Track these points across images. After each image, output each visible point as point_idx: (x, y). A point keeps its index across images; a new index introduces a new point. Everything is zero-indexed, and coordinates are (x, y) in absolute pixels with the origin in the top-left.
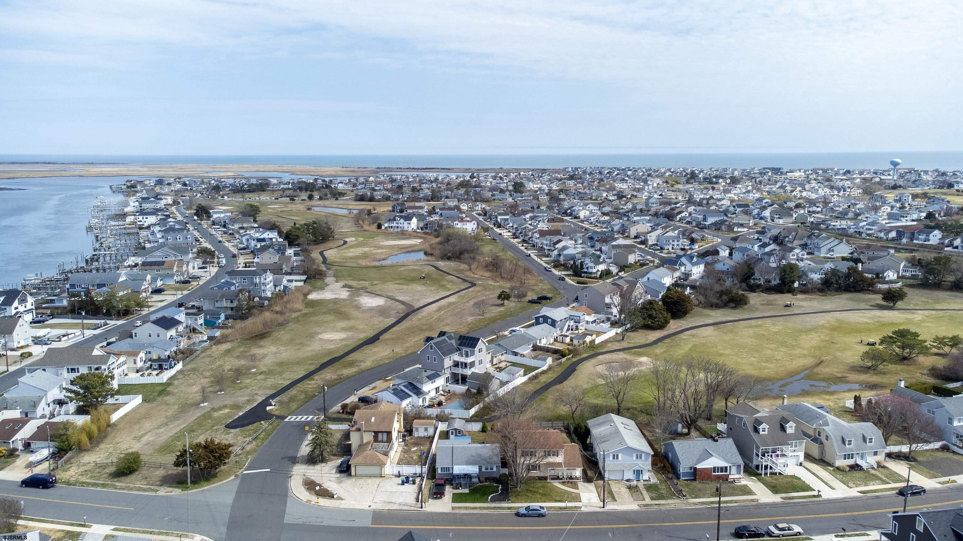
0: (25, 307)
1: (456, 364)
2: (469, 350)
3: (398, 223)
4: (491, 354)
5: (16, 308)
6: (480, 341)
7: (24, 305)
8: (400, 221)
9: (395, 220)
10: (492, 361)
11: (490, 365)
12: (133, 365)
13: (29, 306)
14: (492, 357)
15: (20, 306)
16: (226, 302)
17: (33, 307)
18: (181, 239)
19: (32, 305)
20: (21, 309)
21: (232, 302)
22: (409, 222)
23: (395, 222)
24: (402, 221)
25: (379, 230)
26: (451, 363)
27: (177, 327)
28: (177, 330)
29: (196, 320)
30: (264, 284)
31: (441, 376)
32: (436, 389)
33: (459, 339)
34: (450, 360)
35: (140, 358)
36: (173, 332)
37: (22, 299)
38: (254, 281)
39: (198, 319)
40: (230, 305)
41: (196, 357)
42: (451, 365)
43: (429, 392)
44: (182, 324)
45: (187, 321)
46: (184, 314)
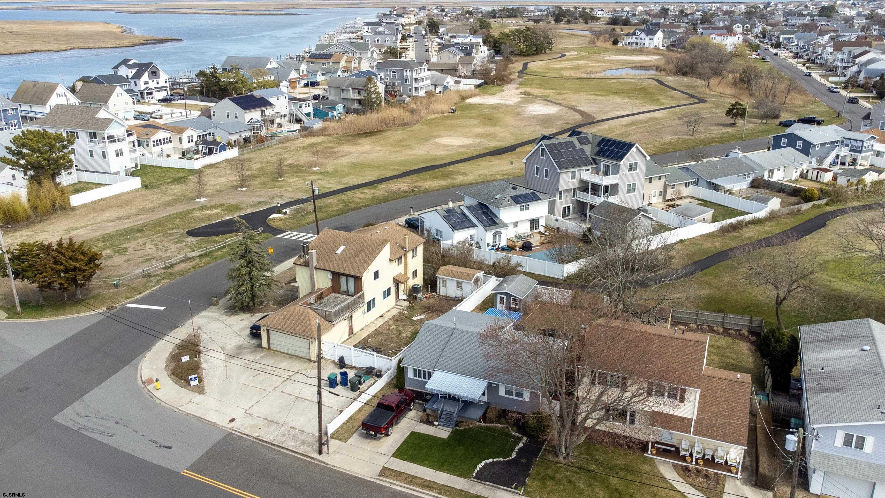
0: (158, 83)
1: (584, 186)
2: (610, 163)
3: (638, 39)
4: (663, 180)
5: (146, 83)
6: (634, 149)
8: (641, 36)
9: (635, 35)
10: (663, 193)
11: (661, 200)
12: (179, 146)
13: (162, 83)
14: (665, 187)
16: (353, 93)
17: (168, 85)
19: (166, 82)
20: (153, 84)
21: (359, 93)
22: (651, 37)
23: (634, 37)
24: (643, 35)
25: (614, 47)
26: (574, 183)
27: (263, 109)
28: (263, 113)
29: (301, 107)
30: (416, 79)
31: (540, 199)
32: (532, 221)
33: (599, 144)
34: (573, 177)
35: (189, 137)
36: (256, 115)
37: (154, 74)
38: (405, 74)
39: (304, 106)
40: (357, 96)
41: (268, 147)
42: (576, 186)
43: (516, 224)
44: (273, 106)
45: (290, 107)
46: (286, 98)
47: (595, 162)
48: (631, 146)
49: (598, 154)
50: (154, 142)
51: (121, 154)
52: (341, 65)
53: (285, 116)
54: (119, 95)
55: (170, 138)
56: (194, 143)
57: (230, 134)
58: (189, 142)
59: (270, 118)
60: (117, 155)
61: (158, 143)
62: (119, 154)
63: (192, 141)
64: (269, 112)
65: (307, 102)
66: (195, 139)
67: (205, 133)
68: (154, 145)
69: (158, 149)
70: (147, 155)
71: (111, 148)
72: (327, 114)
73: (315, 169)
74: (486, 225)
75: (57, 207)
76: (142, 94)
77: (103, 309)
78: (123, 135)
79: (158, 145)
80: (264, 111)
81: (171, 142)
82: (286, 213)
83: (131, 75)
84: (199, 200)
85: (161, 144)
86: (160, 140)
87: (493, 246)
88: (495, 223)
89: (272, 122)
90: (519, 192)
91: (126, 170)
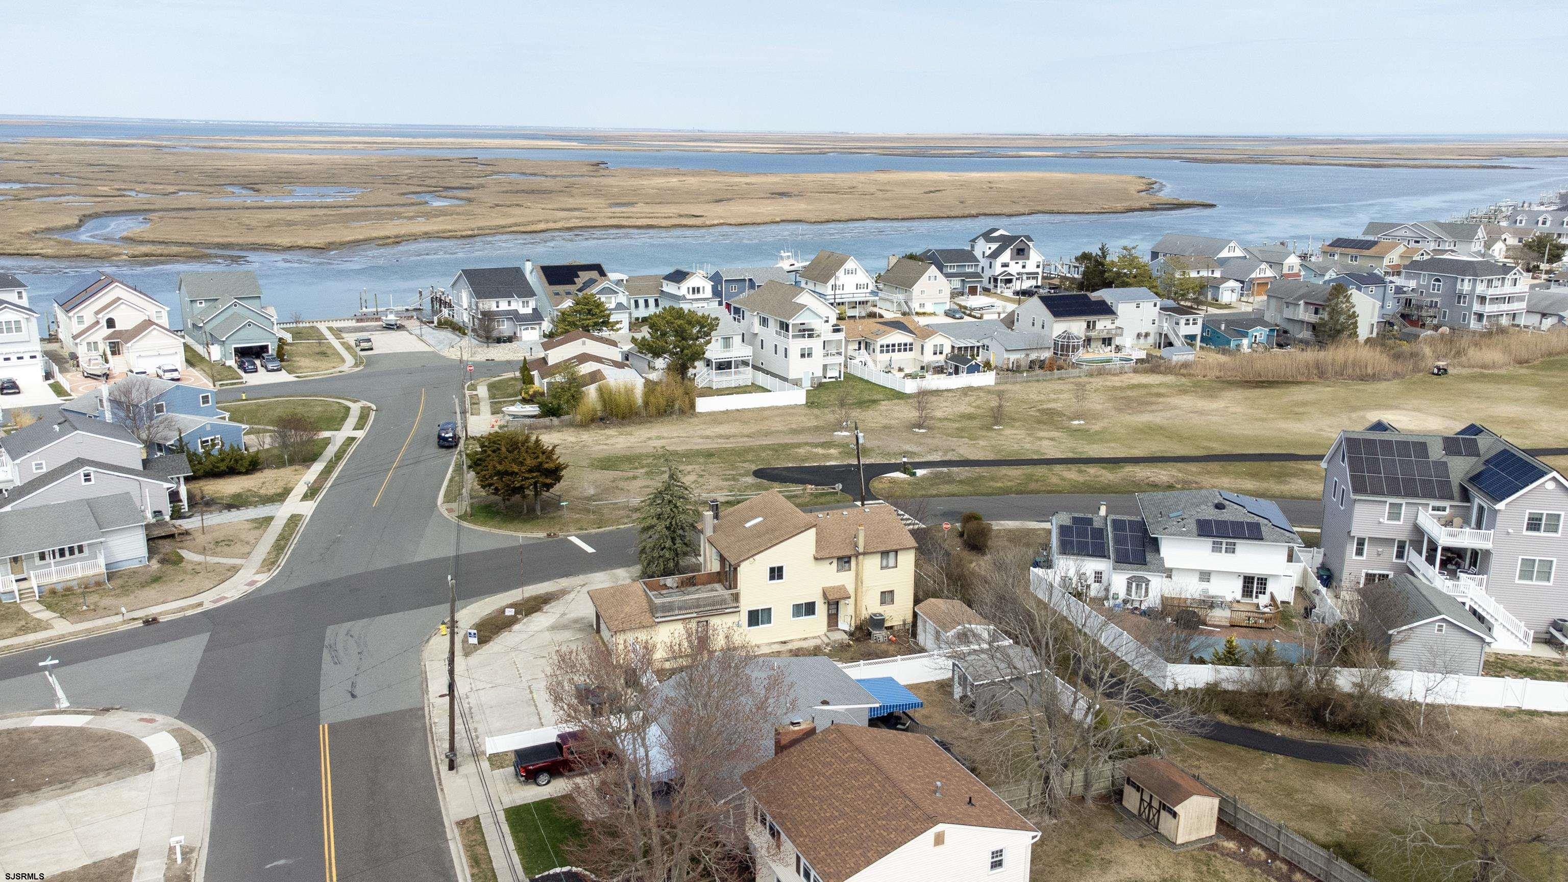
0: (1024, 267)
2: (1485, 502)
5: (1005, 265)
6: (1545, 482)
7: (1021, 262)
12: (920, 357)
13: (1031, 267)
15: (1012, 263)
16: (1306, 311)
17: (1040, 270)
18: (1548, 224)
19: (1038, 266)
20: (1015, 268)
21: (1317, 312)
27: (1091, 318)
28: (1090, 326)
29: (1177, 324)
30: (1482, 299)
31: (1262, 539)
32: (1248, 581)
33: (1487, 462)
34: (1395, 514)
35: (936, 346)
36: (1076, 327)
37: (1021, 253)
38: (1459, 287)
39: (1183, 322)
40: (1310, 317)
41: (1059, 379)
42: (1403, 536)
43: (1205, 576)
44: (1113, 316)
45: (1160, 321)
46: (1155, 305)
47: (1465, 496)
48: (1542, 474)
49: (1475, 479)
50: (882, 346)
51: (809, 355)
52: (1386, 262)
53: (1147, 335)
54: (932, 278)
55: (911, 344)
56: (944, 356)
57: (1006, 350)
58: (935, 354)
59: (1104, 335)
60: (803, 356)
61: (889, 348)
62: (806, 354)
63: (941, 353)
64: (1103, 324)
65: (1191, 317)
66: (947, 350)
67: (978, 344)
68: (882, 352)
69: (886, 357)
70: (870, 363)
71: (796, 345)
72: (1228, 343)
73: (1076, 422)
74: (1122, 560)
75: (677, 407)
76: (996, 280)
77: (542, 535)
78: (824, 330)
79: (888, 351)
80: (1094, 322)
81: (911, 350)
82: (914, 474)
83: (988, 252)
84: (839, 433)
85: (893, 351)
86: (894, 345)
87: (1125, 602)
88: (1141, 561)
89: (1107, 341)
90: (1224, 516)
91: (813, 379)
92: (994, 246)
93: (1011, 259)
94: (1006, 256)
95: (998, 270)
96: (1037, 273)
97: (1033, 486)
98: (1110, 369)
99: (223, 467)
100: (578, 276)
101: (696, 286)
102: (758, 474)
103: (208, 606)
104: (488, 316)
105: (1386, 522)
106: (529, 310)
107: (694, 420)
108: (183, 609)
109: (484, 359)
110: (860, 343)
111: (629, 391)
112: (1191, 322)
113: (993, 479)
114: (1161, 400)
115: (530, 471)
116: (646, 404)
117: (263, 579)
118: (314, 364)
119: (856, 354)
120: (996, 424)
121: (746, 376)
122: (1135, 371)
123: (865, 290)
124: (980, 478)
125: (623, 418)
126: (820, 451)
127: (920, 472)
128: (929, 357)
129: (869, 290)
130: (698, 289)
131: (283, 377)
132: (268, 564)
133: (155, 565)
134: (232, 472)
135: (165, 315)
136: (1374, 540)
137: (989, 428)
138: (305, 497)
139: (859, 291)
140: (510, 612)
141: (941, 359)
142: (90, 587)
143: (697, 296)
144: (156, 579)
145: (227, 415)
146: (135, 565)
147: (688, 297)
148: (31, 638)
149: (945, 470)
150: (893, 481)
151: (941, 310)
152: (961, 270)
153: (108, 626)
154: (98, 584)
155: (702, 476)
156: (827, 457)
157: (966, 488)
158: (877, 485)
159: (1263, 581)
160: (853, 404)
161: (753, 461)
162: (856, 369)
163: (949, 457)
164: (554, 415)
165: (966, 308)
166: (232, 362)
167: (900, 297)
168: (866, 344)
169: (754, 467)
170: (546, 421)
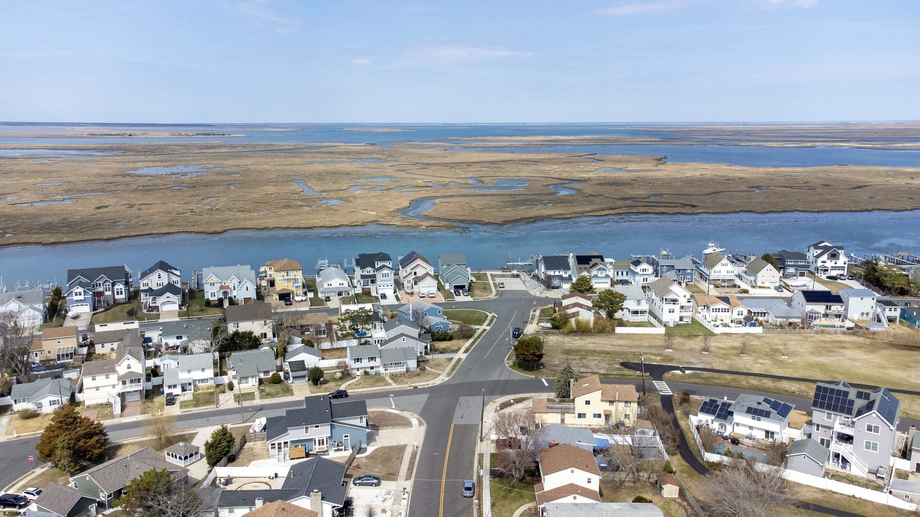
0: (836, 263)
5: (824, 262)
7: (834, 261)
12: (731, 316)
13: (839, 264)
15: (828, 261)
19: (845, 264)
20: (830, 264)
26: (830, 423)
27: (829, 304)
28: (828, 308)
29: (884, 310)
31: (769, 418)
34: (829, 418)
36: (819, 308)
37: (834, 256)
39: (888, 309)
41: (798, 333)
43: (751, 428)
44: (842, 304)
45: (876, 307)
46: (873, 299)
50: (713, 309)
51: (673, 312)
53: (867, 314)
54: (769, 270)
55: (728, 309)
57: (776, 316)
58: (739, 315)
59: (836, 313)
60: (670, 312)
62: (671, 311)
63: (742, 315)
64: (836, 308)
65: (893, 308)
66: (745, 313)
67: (765, 311)
68: (713, 311)
69: (715, 314)
70: (707, 316)
71: (667, 307)
73: (783, 357)
74: (719, 417)
75: (607, 330)
76: (818, 270)
77: (534, 377)
78: (683, 301)
79: (716, 311)
80: (830, 306)
81: (728, 311)
82: (684, 372)
83: (815, 254)
84: (667, 350)
85: (719, 311)
86: (719, 309)
87: (718, 432)
88: (725, 418)
89: (838, 316)
90: (760, 407)
91: (674, 322)
92: (819, 251)
93: (828, 259)
94: (825, 257)
95: (819, 264)
96: (844, 267)
97: (733, 384)
98: (828, 331)
99: (441, 338)
100: (591, 261)
101: (644, 268)
102: (622, 364)
103: (430, 385)
104: (549, 278)
105: (826, 419)
106: (567, 276)
107: (613, 336)
108: (424, 385)
109: (544, 296)
110: (705, 306)
111: (588, 322)
112: (893, 309)
113: (717, 379)
114: (841, 350)
115: (531, 354)
116: (594, 327)
117: (446, 379)
118: (481, 294)
119: (701, 311)
120: (742, 353)
121: (645, 318)
122: (844, 333)
123: (732, 274)
124: (713, 378)
125: (584, 332)
126: (653, 357)
127: (687, 372)
128: (735, 316)
129: (734, 274)
130: (645, 270)
131: (469, 299)
132: (449, 374)
133: (418, 370)
134: (444, 339)
135: (432, 270)
136: (823, 426)
137: (738, 355)
138: (464, 352)
139: (729, 274)
140: (512, 401)
141: (741, 317)
142: (402, 375)
143: (644, 273)
144: (418, 375)
145: (446, 317)
146: (413, 369)
147: (640, 273)
148: (387, 387)
149: (700, 372)
150: (674, 375)
151: (772, 286)
152: (796, 264)
153: (405, 387)
154: (404, 374)
155: (600, 362)
156: (654, 360)
157: (703, 381)
158: (667, 375)
159: (773, 433)
160: (685, 336)
161: (623, 358)
162: (699, 318)
163: (708, 367)
164: (556, 329)
165: (788, 286)
166: (452, 291)
167: (752, 278)
168: (707, 307)
169: (622, 361)
170: (553, 331)
